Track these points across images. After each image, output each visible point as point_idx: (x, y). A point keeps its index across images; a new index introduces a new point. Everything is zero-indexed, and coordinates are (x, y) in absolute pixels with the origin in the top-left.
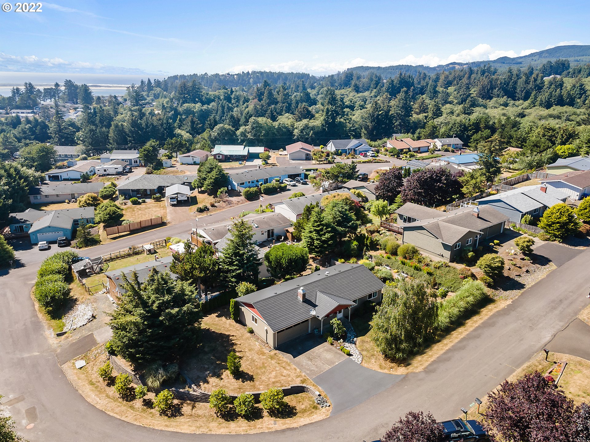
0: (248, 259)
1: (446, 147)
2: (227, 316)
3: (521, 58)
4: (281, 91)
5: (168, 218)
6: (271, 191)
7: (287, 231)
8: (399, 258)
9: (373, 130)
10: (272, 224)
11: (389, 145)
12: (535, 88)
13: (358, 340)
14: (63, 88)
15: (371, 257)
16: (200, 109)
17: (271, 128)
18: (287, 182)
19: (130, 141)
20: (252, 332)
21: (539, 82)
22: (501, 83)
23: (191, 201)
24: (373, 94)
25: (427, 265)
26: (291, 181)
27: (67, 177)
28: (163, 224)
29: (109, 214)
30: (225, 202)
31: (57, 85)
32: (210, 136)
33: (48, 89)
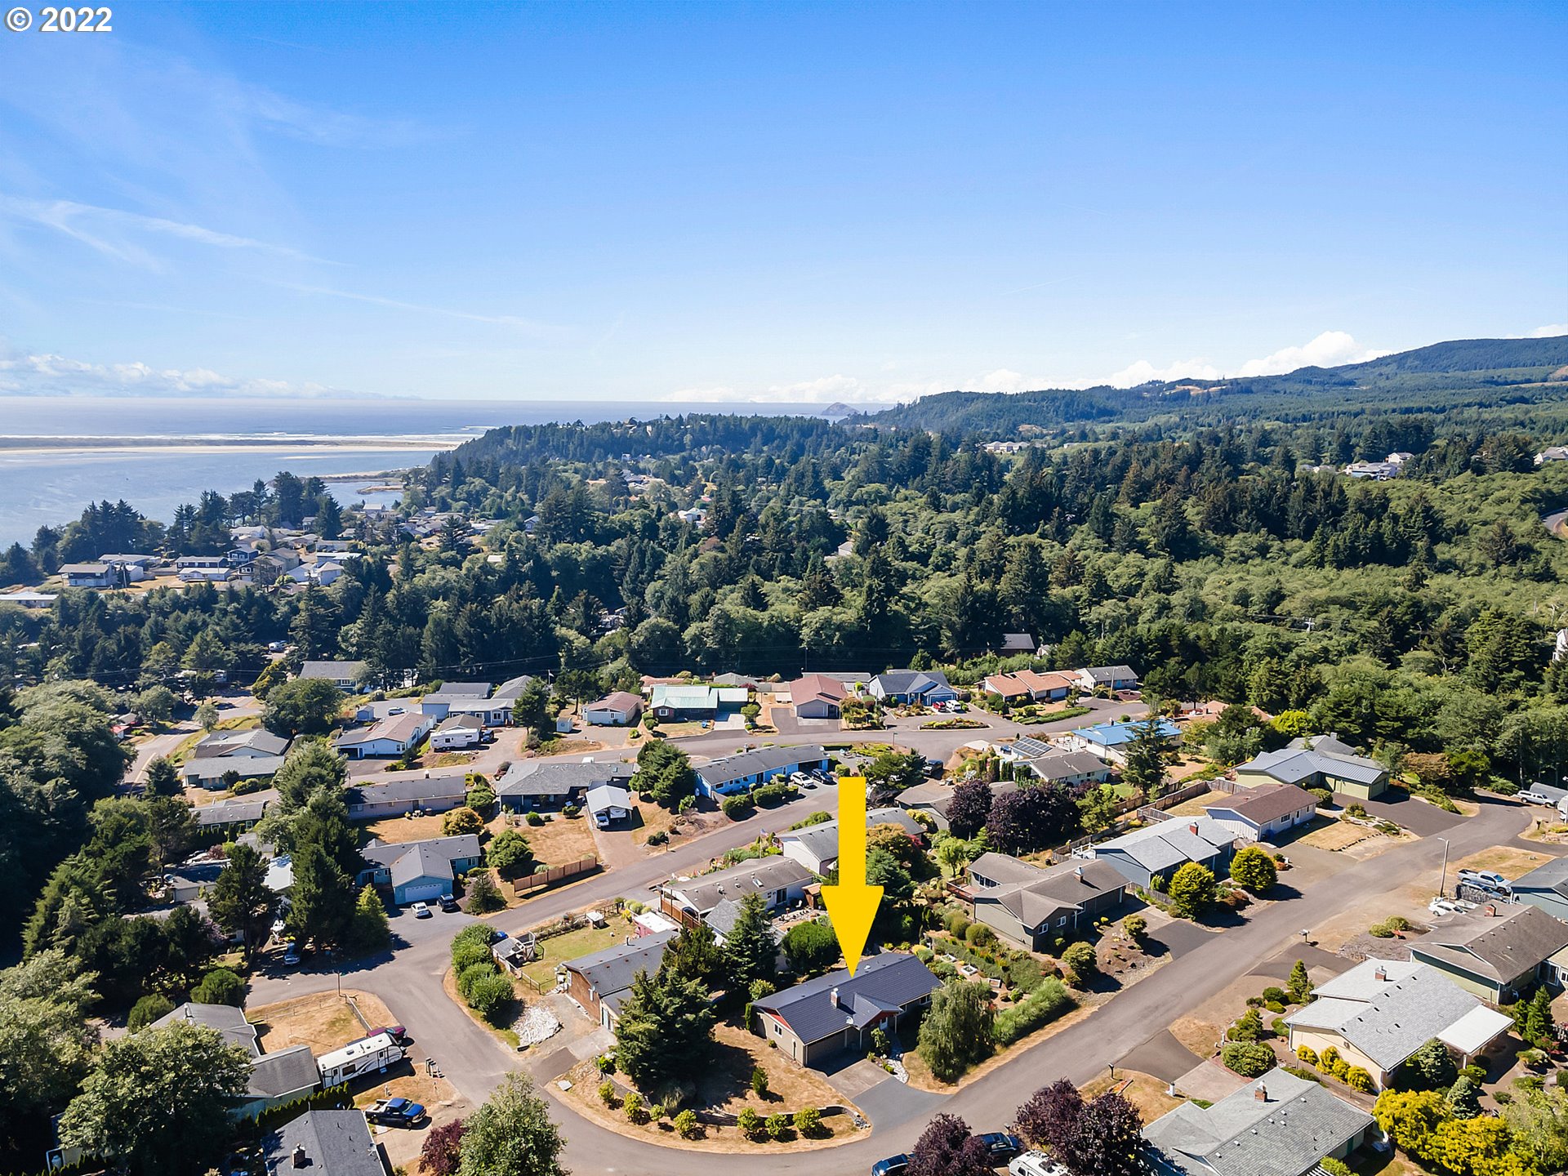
0: (763, 947)
1: (1101, 688)
2: (740, 1024)
3: (1354, 367)
4: (771, 524)
5: (603, 859)
6: (772, 801)
7: (807, 892)
8: (968, 943)
9: (963, 632)
10: (784, 879)
11: (990, 686)
12: (1327, 512)
13: (905, 1056)
14: (270, 491)
15: (930, 940)
16: (590, 556)
17: (754, 628)
18: (798, 780)
19: (465, 655)
20: (774, 1046)
21: (1335, 498)
22: (1253, 499)
23: (632, 820)
24: (971, 517)
25: (1003, 955)
26: (804, 779)
27: (372, 751)
28: (597, 869)
29: (514, 854)
30: (692, 823)
31: (260, 485)
32: (630, 642)
33: (242, 495)
